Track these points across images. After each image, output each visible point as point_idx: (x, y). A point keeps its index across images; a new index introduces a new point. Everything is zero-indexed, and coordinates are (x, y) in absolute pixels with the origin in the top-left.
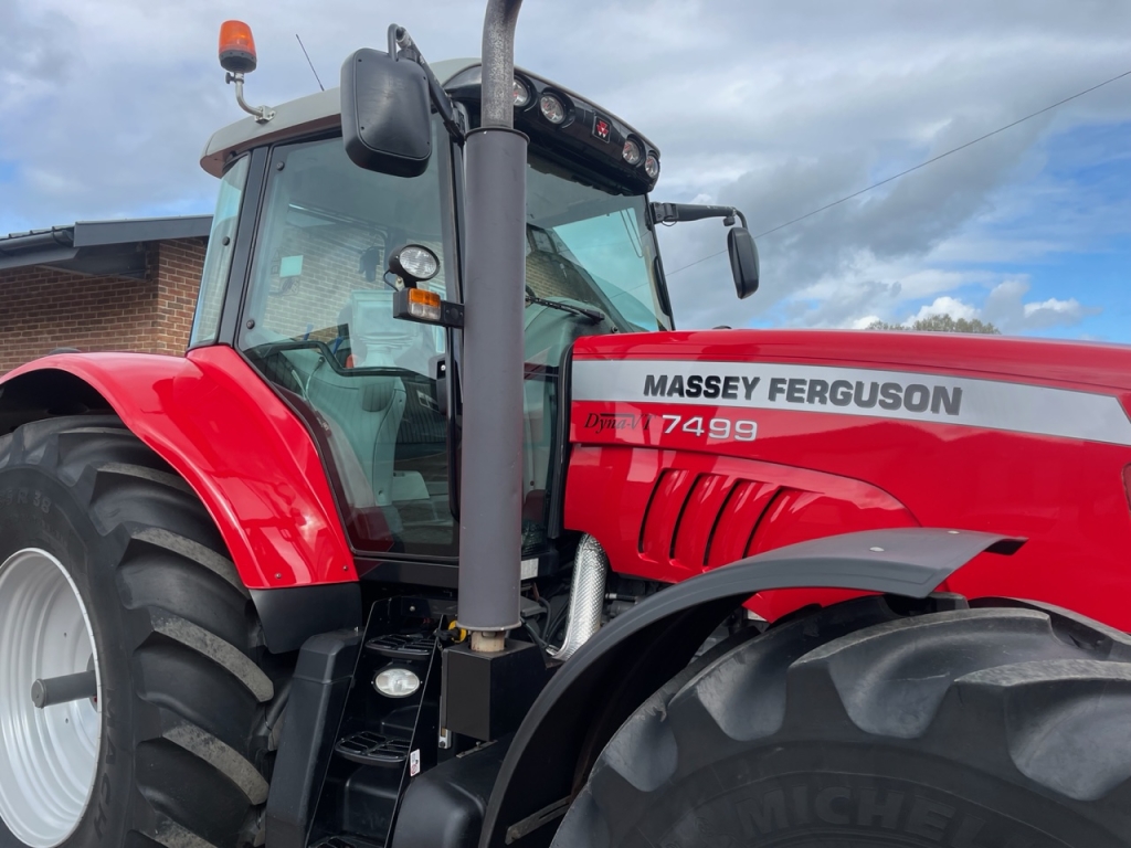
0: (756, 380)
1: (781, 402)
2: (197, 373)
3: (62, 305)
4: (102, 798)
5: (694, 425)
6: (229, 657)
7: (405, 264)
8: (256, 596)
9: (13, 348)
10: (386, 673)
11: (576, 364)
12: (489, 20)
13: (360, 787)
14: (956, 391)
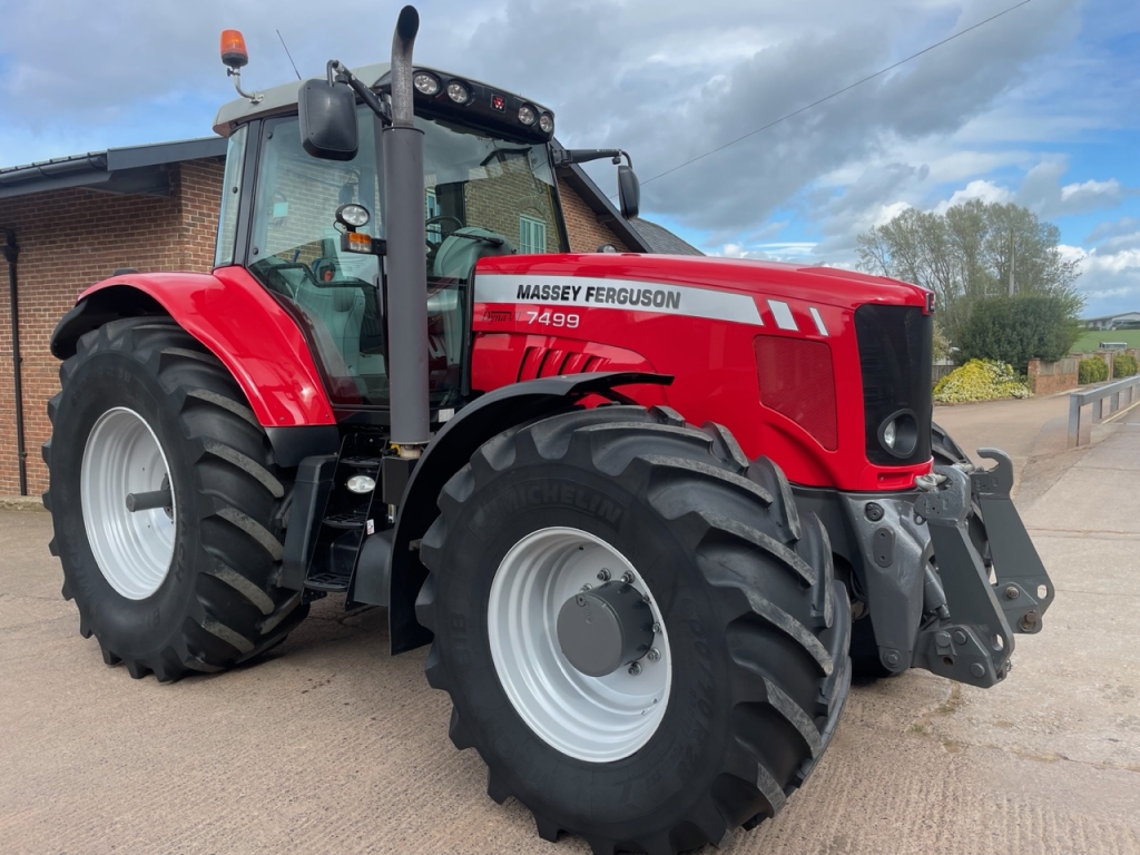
0: (580, 288)
1: (592, 304)
2: (221, 286)
3: (98, 220)
4: (179, 558)
5: (544, 319)
6: (254, 468)
7: (345, 217)
8: (269, 432)
9: (57, 259)
10: (354, 479)
12: (394, 53)
13: (340, 546)
14: (679, 294)
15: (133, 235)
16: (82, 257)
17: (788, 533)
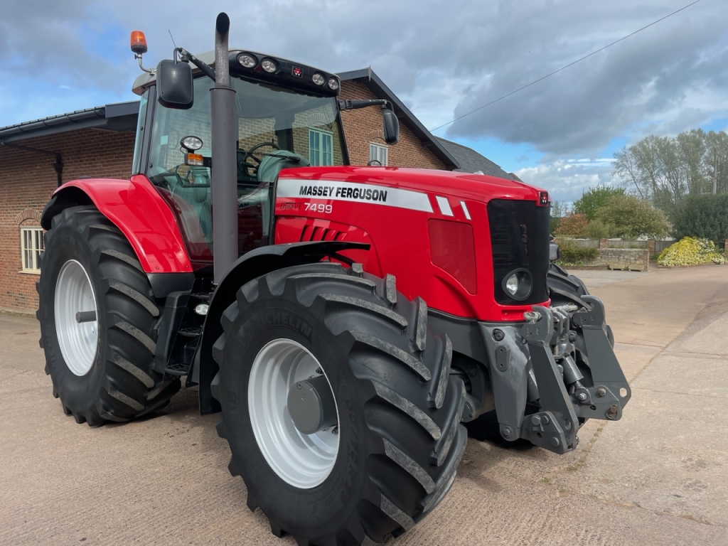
0: (333, 188)
1: (339, 198)
2: (134, 188)
3: (107, 147)
4: (98, 352)
5: (314, 207)
6: (141, 299)
7: (186, 144)
8: (150, 277)
9: (84, 171)
10: (199, 306)
11: (279, 181)
13: (190, 347)
14: (386, 192)
15: (125, 156)
16: (98, 170)
17: (415, 346)
